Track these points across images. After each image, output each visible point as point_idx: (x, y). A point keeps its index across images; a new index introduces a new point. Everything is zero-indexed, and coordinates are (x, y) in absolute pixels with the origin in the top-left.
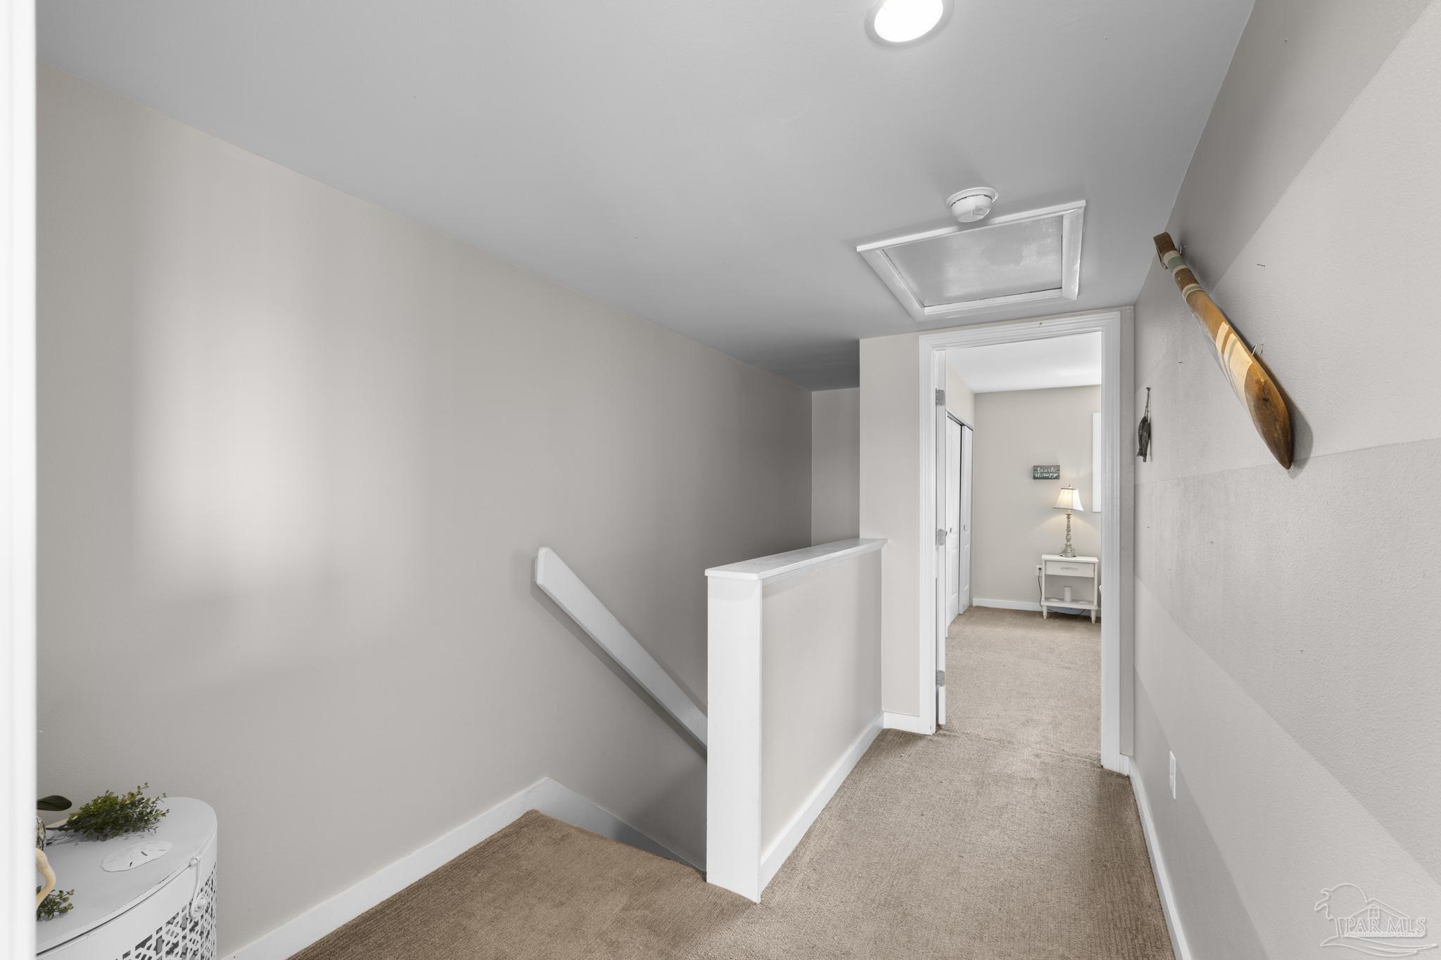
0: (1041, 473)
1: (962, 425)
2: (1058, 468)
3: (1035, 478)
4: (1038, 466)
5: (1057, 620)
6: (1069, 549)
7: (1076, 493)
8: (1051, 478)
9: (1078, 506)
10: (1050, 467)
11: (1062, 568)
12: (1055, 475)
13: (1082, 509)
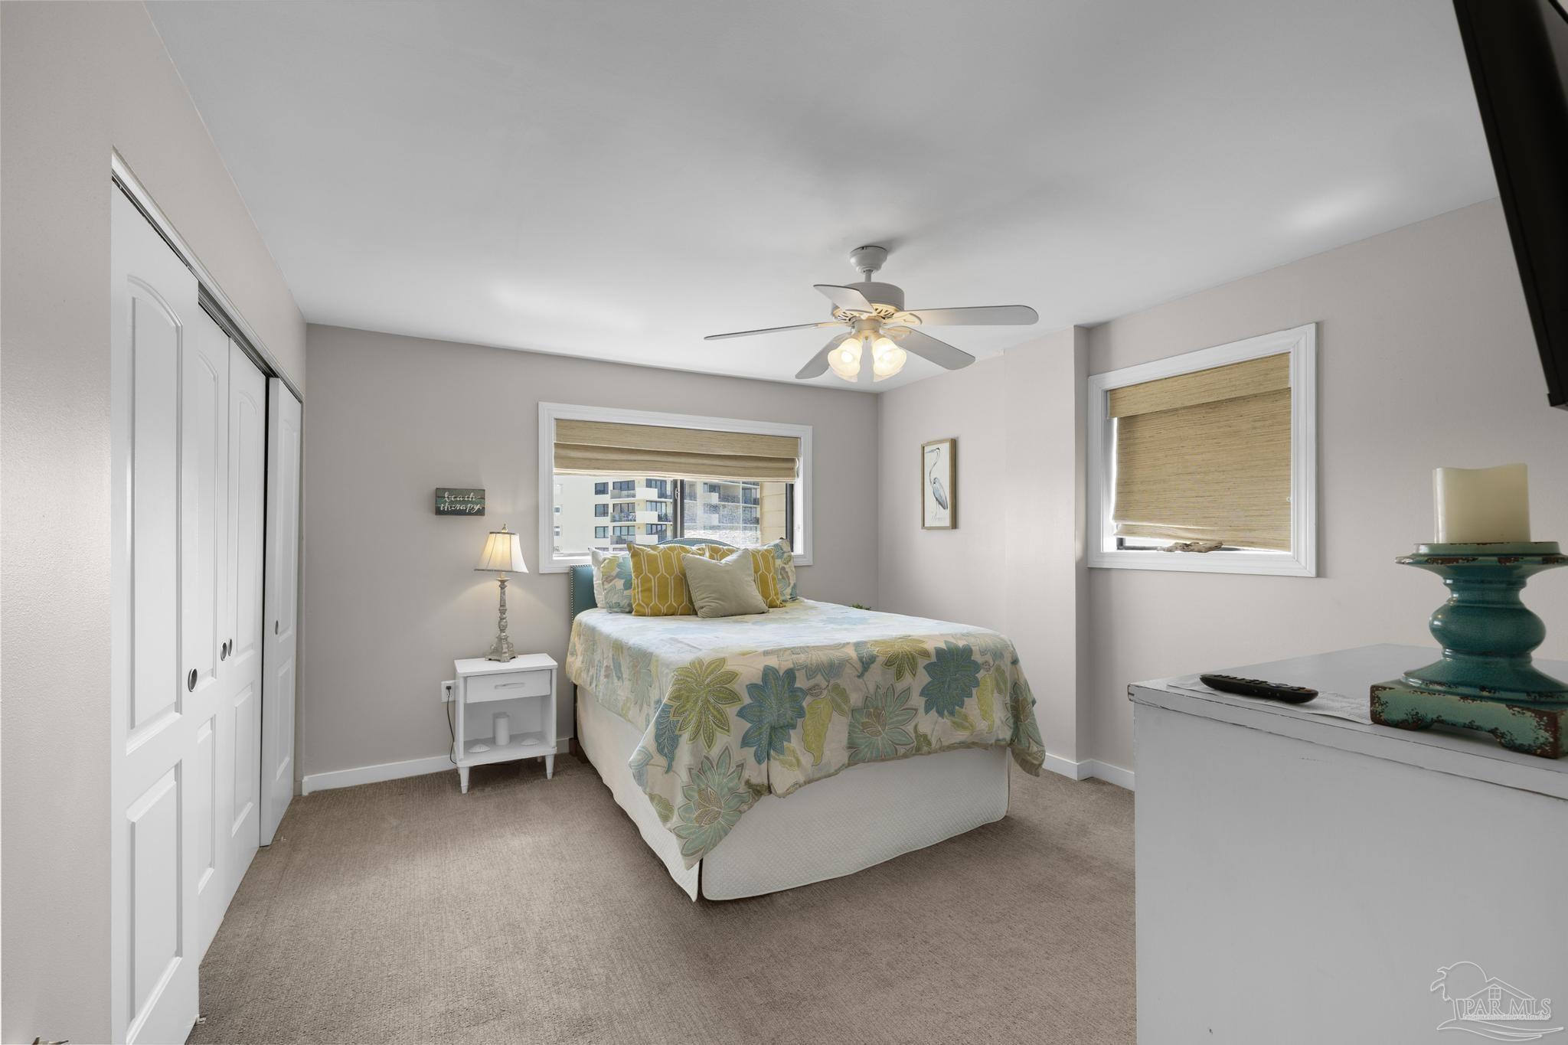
0: (451, 502)
1: (269, 373)
2: (481, 494)
3: (439, 512)
4: (445, 490)
5: (488, 790)
6: (505, 646)
7: (516, 539)
8: (470, 514)
9: (521, 567)
10: (468, 491)
11: (496, 687)
12: (477, 508)
13: (527, 572)
